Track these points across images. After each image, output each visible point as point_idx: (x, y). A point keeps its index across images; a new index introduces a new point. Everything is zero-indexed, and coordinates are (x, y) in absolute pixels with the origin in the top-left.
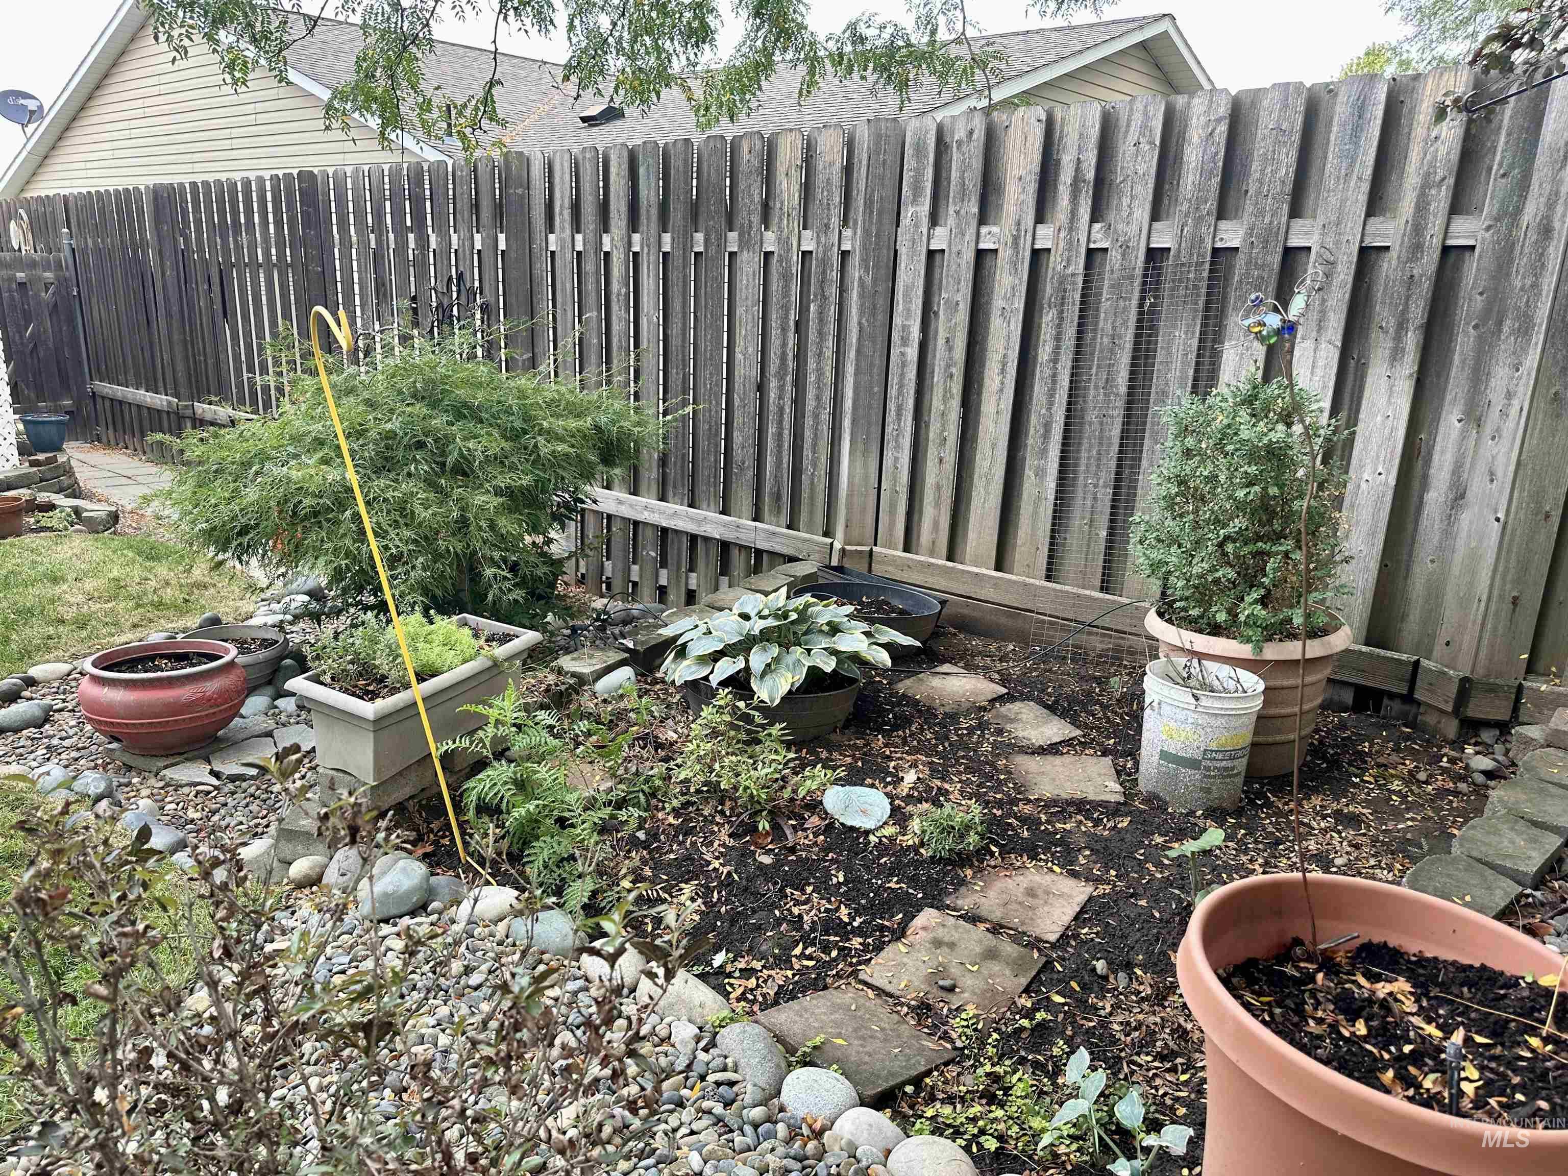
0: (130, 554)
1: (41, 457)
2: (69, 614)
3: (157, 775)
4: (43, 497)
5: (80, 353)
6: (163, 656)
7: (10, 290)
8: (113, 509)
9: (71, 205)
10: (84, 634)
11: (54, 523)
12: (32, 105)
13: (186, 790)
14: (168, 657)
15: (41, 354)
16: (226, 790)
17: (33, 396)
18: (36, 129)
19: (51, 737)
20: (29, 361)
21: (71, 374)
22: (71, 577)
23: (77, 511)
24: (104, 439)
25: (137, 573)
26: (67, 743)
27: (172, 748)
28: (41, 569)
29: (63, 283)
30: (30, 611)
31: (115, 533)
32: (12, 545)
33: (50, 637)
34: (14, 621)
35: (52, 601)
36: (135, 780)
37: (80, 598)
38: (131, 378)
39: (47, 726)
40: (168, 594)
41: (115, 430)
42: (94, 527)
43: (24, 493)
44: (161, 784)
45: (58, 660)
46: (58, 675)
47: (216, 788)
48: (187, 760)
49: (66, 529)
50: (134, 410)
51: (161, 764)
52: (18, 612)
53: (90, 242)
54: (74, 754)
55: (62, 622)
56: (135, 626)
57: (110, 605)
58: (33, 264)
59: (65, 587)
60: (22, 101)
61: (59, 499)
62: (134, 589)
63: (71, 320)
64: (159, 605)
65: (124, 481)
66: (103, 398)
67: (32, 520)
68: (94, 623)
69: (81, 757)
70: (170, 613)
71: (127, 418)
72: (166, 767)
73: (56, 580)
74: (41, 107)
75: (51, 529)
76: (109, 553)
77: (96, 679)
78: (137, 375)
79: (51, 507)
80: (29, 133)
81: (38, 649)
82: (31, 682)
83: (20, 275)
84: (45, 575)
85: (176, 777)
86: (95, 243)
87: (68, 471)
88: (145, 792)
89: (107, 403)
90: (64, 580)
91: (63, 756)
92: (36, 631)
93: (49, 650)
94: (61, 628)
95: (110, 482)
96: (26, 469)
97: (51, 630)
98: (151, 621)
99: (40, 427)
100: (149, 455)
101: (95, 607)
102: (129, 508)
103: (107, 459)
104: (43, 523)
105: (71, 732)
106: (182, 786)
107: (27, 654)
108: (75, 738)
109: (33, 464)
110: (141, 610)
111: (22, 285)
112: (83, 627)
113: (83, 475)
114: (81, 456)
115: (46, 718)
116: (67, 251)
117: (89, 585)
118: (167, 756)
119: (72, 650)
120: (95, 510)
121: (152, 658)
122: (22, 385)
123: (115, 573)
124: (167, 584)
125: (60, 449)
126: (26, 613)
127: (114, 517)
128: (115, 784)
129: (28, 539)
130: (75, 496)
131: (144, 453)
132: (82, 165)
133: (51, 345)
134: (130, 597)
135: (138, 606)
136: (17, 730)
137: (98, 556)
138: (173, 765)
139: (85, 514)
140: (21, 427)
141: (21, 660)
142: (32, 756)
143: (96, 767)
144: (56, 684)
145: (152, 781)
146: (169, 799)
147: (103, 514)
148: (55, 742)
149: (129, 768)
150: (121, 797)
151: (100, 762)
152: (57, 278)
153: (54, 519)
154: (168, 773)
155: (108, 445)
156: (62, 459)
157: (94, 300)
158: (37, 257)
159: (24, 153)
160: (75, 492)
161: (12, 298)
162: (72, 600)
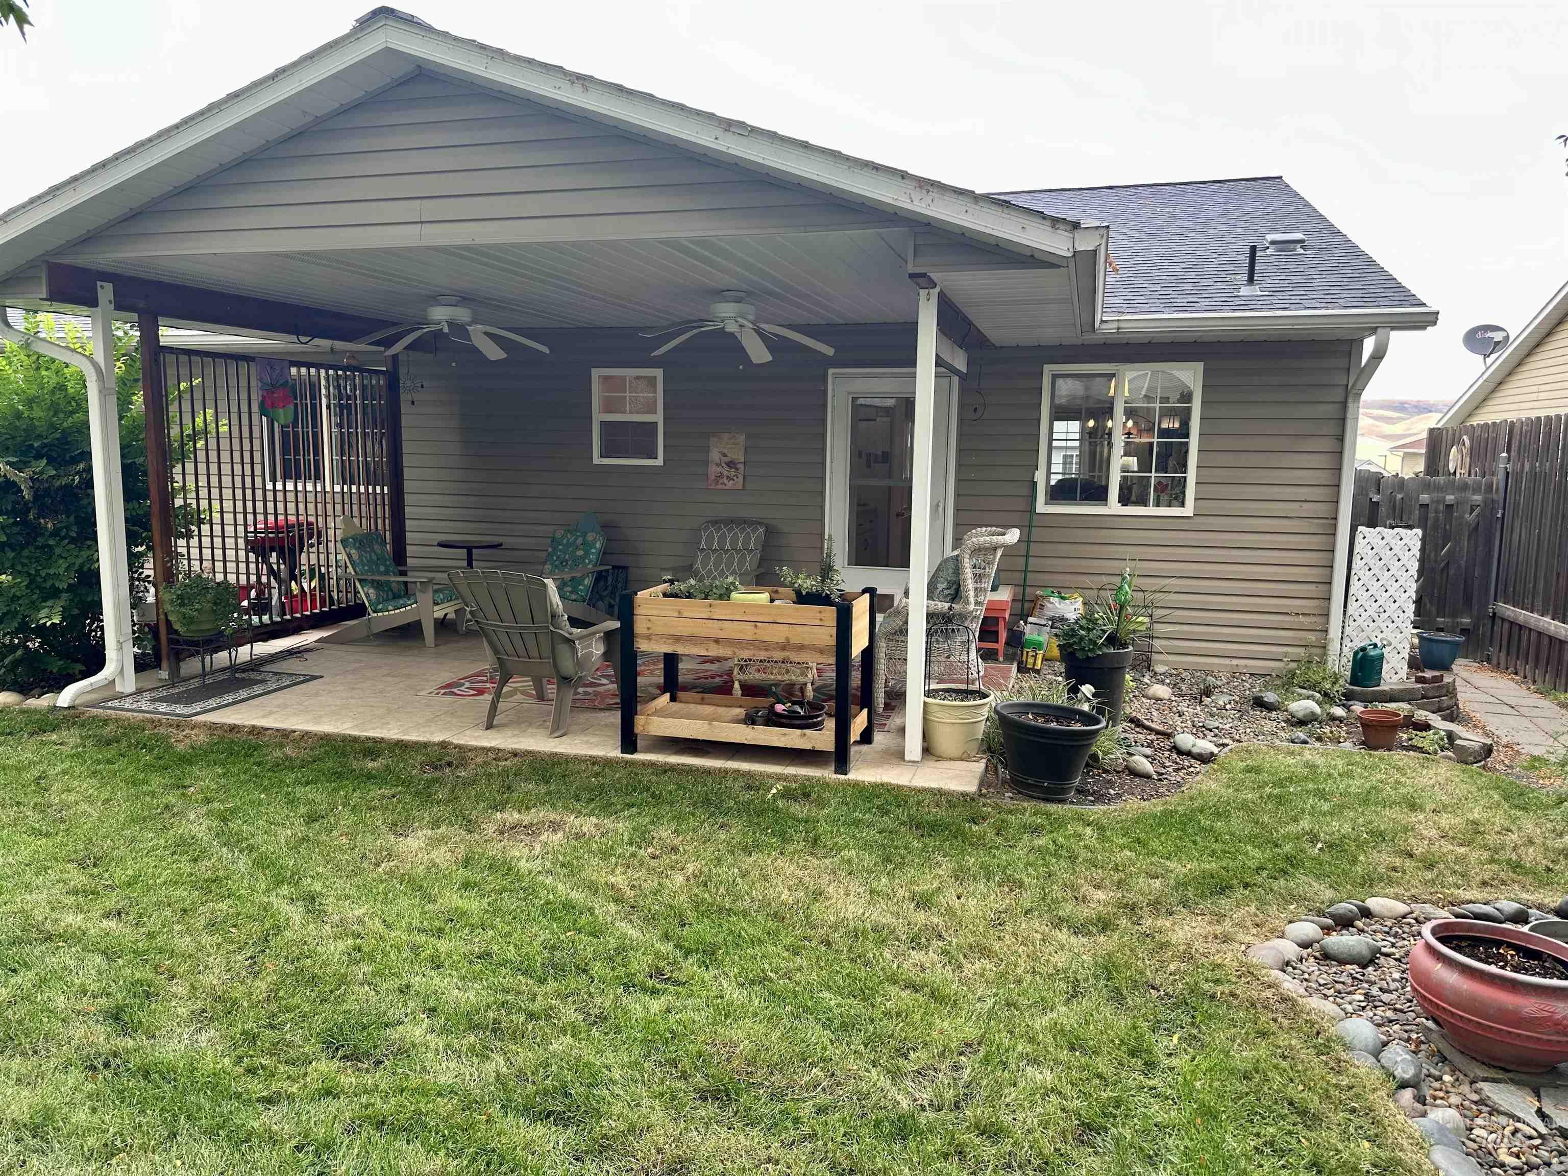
0: (1496, 797)
1: (1428, 674)
2: (1419, 850)
3: (1472, 1083)
4: (1421, 715)
5: (1489, 576)
6: (1510, 946)
7: (1437, 512)
8: (1489, 741)
9: (1517, 430)
10: (1429, 875)
11: (1425, 744)
12: (1498, 336)
13: (1503, 1120)
14: (1518, 949)
15: (1452, 572)
16: (1553, 1145)
17: (1434, 610)
18: (1497, 359)
19: (1372, 983)
20: (1438, 578)
21: (1476, 593)
22: (1429, 807)
23: (1451, 736)
24: (1494, 661)
25: (1500, 820)
26: (1386, 997)
27: (1499, 1060)
28: (1403, 791)
29: (1489, 505)
30: (1381, 834)
31: (1484, 767)
32: (1381, 759)
33: (1395, 869)
34: (1366, 842)
35: (1406, 830)
36: (1447, 1078)
37: (1434, 833)
38: (1539, 603)
39: (1370, 969)
40: (1530, 855)
41: (1508, 654)
42: (1465, 757)
43: (1402, 708)
44: (1475, 1097)
45: (1397, 897)
46: (1394, 914)
47: (1541, 1136)
48: (1513, 1082)
49: (1436, 753)
50: (1534, 636)
51: (1481, 1072)
52: (1371, 833)
53: (1527, 466)
54: (1390, 1014)
55: (1411, 856)
56: (1484, 884)
57: (1462, 850)
58: (1464, 487)
59: (1421, 817)
60: (1490, 334)
61: (1435, 720)
62: (1492, 839)
63: (1489, 542)
64: (1516, 866)
65: (1506, 709)
66: (1503, 620)
67: (1405, 736)
68: (1442, 866)
69: (1397, 1021)
70: (1528, 880)
71: (1524, 644)
72: (1485, 1080)
73: (1413, 807)
74: (1507, 338)
75: (1420, 750)
76: (1473, 789)
77: (1429, 948)
78: (1546, 602)
79: (1426, 727)
80: (1488, 364)
81: (1381, 879)
82: (1366, 913)
83: (1450, 498)
84: (1404, 797)
85: (1495, 1098)
86: (1533, 467)
87: (1451, 691)
88: (1455, 1099)
89: (1506, 626)
90: (1422, 810)
91: (1379, 1011)
92: (1383, 858)
93: (1390, 882)
94: (1408, 863)
95: (1491, 708)
96: (1412, 684)
97: (1398, 862)
98: (1503, 883)
99: (1435, 645)
100: (1540, 685)
101: (1447, 847)
102: (1504, 740)
103: (1493, 683)
104: (1414, 742)
105: (1393, 986)
106: (1500, 1113)
107: (1369, 882)
108: (1394, 996)
109: (1420, 680)
110: (1495, 867)
111: (1449, 507)
112: (1430, 867)
113: (1466, 699)
114: (1465, 674)
115: (1370, 960)
116: (1501, 475)
117: (1446, 820)
118: (1490, 1066)
119: (1413, 891)
120: (1470, 738)
121: (1499, 944)
122: (1426, 600)
123: (1476, 815)
124: (1531, 842)
125: (1447, 668)
126: (1378, 836)
127: (1488, 751)
128: (1425, 1071)
129: (1398, 756)
130: (1451, 718)
131: (1534, 682)
132: (1535, 389)
133: (1463, 563)
134: (1485, 847)
135: (1492, 861)
136: (1342, 962)
137: (1461, 789)
138: (1494, 1080)
139: (1458, 742)
140: (1416, 641)
141: (1362, 885)
142: (1349, 998)
143: (1409, 1040)
144: (1389, 923)
145: (1465, 1088)
146: (1479, 1121)
147: (1476, 746)
148: (1375, 991)
149: (1444, 1059)
150: (1428, 1093)
151: (1414, 1036)
152: (1485, 502)
153: (1426, 740)
154: (1486, 1087)
155: (1497, 667)
156: (1447, 679)
157: (1517, 524)
158: (1470, 481)
159: (1481, 381)
160: (1452, 714)
161: (1437, 520)
162: (1425, 832)
